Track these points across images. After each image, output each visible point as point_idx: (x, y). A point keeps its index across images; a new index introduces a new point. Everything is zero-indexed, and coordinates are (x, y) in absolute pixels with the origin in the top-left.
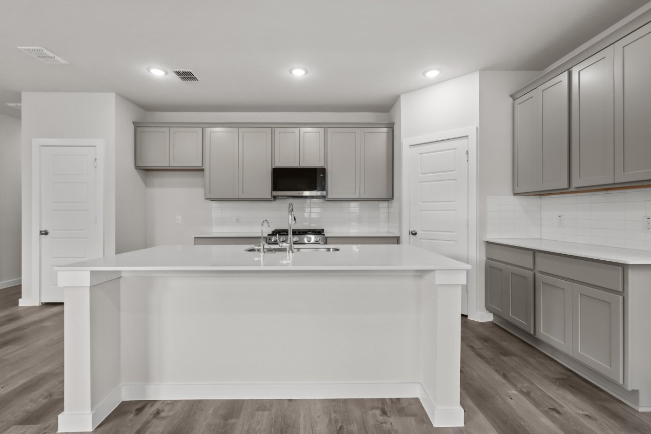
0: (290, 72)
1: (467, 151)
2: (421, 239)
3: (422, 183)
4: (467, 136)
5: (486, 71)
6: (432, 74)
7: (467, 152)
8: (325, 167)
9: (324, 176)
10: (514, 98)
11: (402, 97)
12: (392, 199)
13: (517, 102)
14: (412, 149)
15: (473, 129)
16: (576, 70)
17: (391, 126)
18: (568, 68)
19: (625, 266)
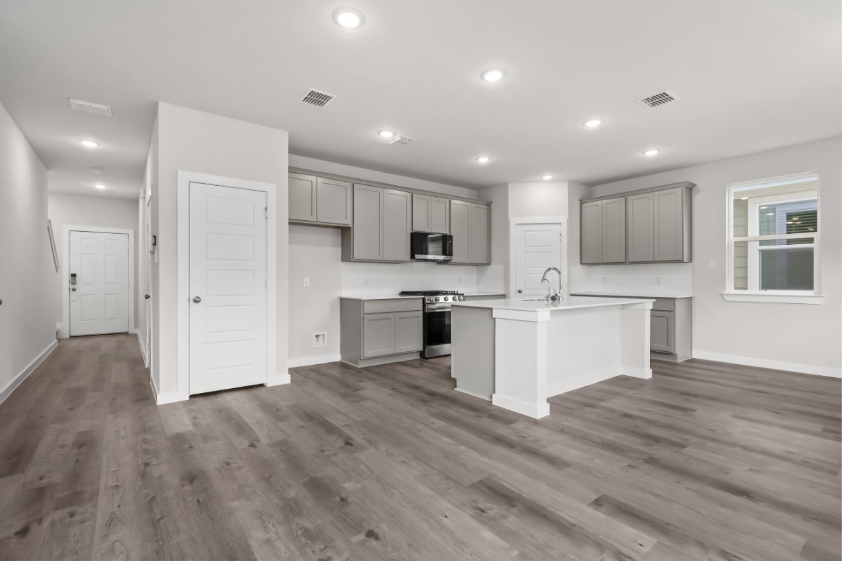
0: (476, 160)
4: (560, 223)
5: (573, 183)
6: (547, 177)
7: (561, 234)
8: (449, 234)
9: (452, 243)
10: (582, 202)
11: (509, 185)
12: (489, 264)
13: (584, 205)
14: (518, 227)
15: (564, 219)
16: (630, 198)
17: (489, 204)
18: (625, 195)
19: (674, 299)
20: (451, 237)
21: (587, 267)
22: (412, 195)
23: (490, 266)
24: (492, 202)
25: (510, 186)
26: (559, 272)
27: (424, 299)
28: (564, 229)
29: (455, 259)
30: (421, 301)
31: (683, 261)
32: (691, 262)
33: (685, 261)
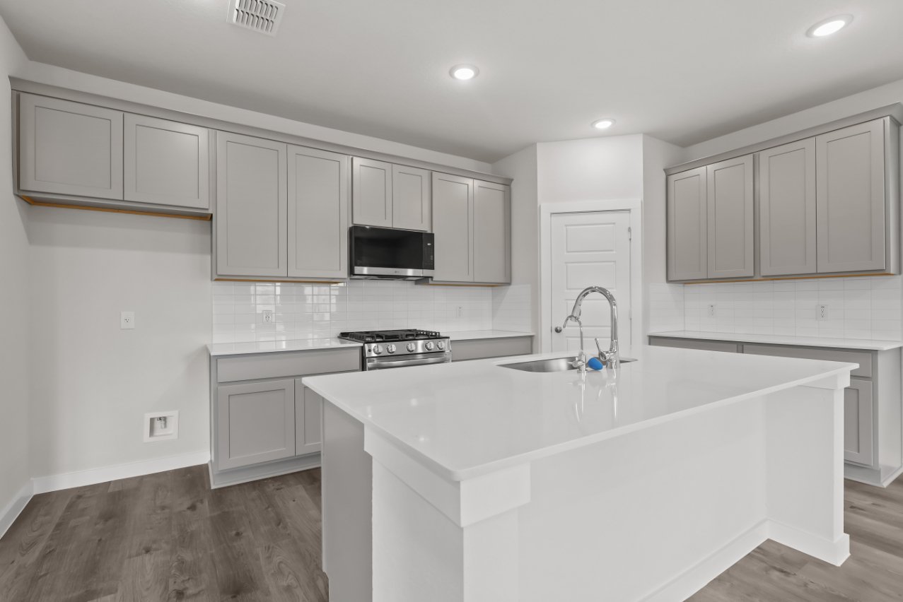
0: (451, 73)
1: (629, 228)
2: (567, 337)
3: (569, 265)
4: (629, 210)
6: (603, 125)
7: (630, 230)
8: (429, 232)
9: (433, 246)
10: (668, 173)
11: (539, 146)
12: (509, 284)
13: (672, 178)
14: (555, 218)
15: (636, 202)
16: (764, 156)
17: (507, 183)
18: (753, 151)
19: (874, 352)
20: (431, 237)
21: (679, 288)
22: (352, 159)
23: (511, 287)
24: (512, 180)
25: (541, 150)
26: (611, 299)
27: (363, 348)
28: (636, 218)
29: (438, 273)
30: (357, 354)
31: (887, 272)
32: (900, 273)
33: (892, 272)
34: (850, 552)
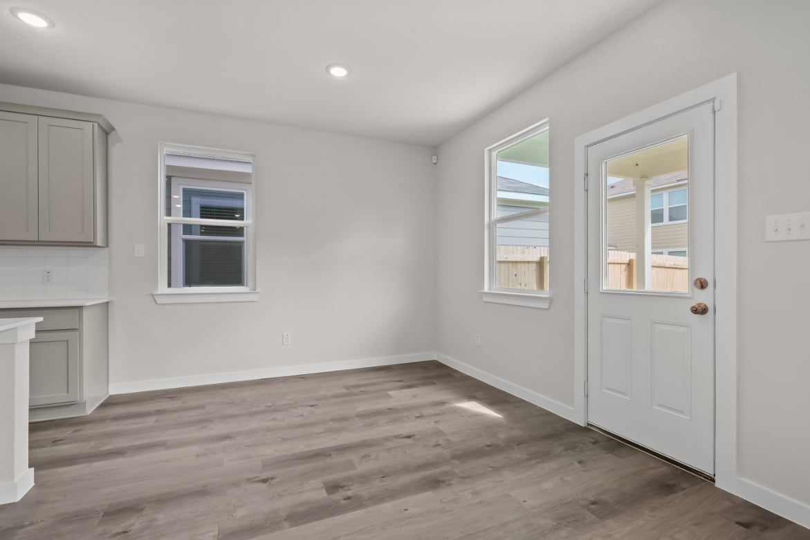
19: (80, 308)
31: (94, 244)
32: (107, 246)
33: (99, 244)
34: (35, 482)
